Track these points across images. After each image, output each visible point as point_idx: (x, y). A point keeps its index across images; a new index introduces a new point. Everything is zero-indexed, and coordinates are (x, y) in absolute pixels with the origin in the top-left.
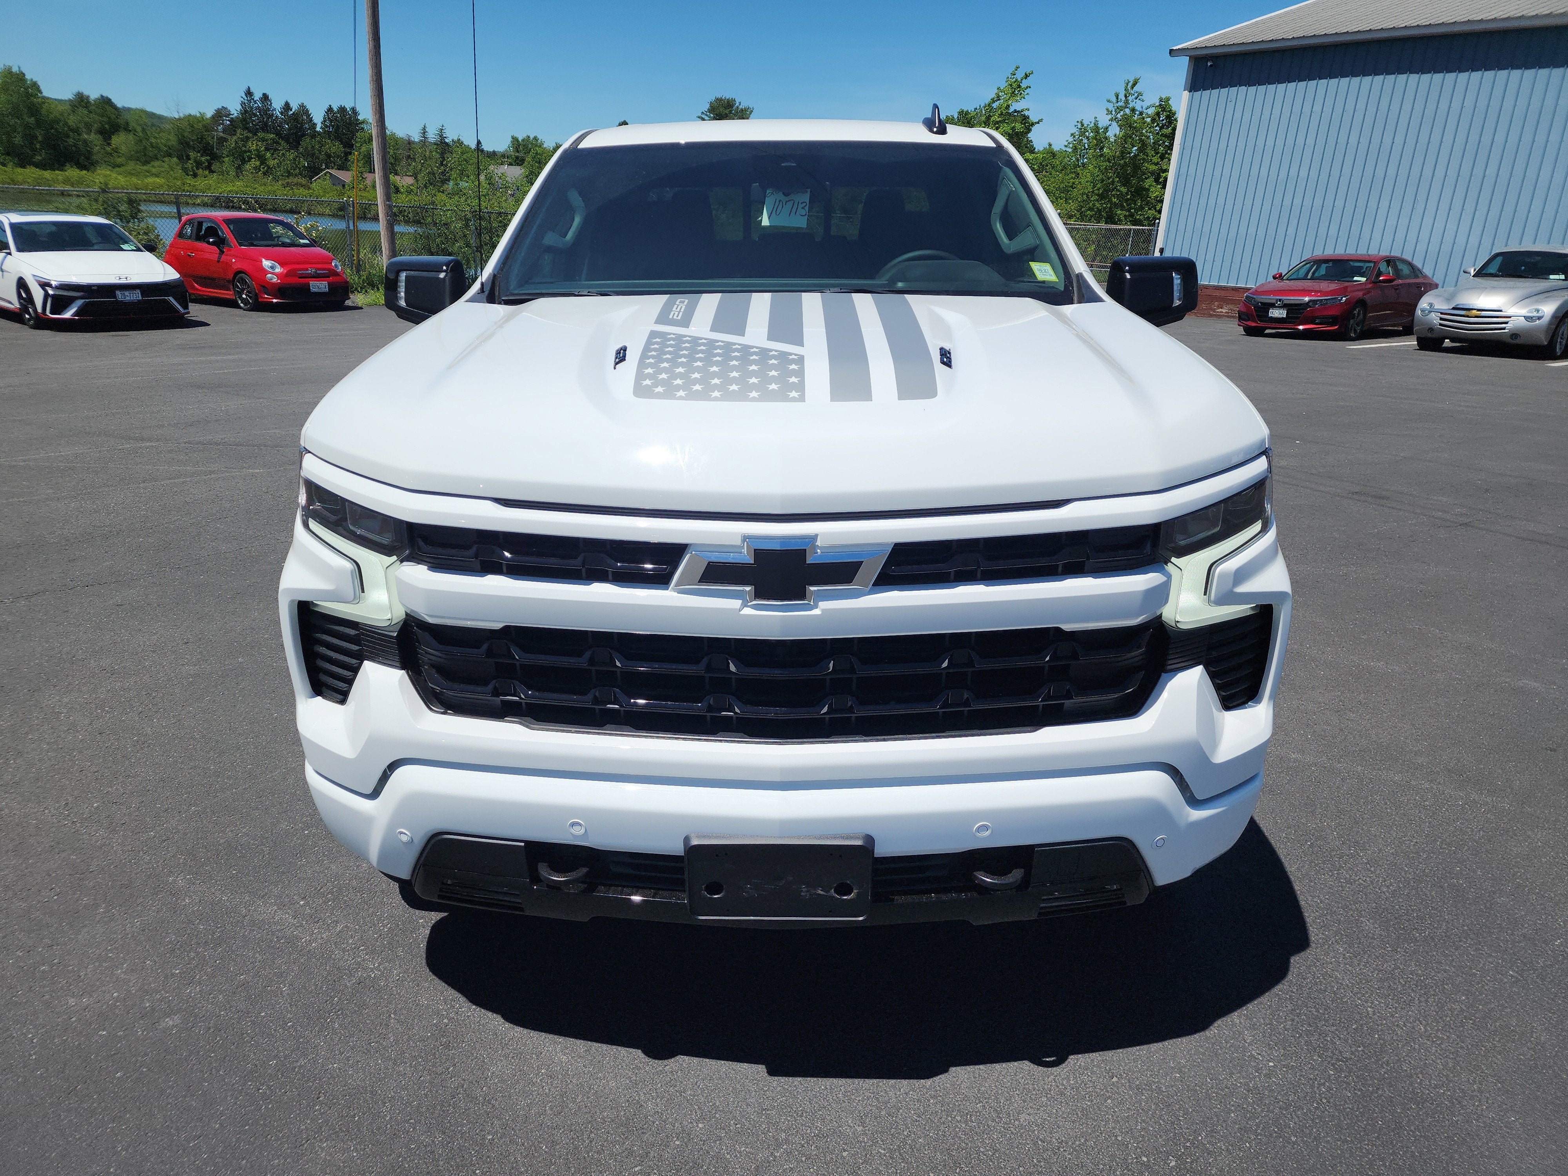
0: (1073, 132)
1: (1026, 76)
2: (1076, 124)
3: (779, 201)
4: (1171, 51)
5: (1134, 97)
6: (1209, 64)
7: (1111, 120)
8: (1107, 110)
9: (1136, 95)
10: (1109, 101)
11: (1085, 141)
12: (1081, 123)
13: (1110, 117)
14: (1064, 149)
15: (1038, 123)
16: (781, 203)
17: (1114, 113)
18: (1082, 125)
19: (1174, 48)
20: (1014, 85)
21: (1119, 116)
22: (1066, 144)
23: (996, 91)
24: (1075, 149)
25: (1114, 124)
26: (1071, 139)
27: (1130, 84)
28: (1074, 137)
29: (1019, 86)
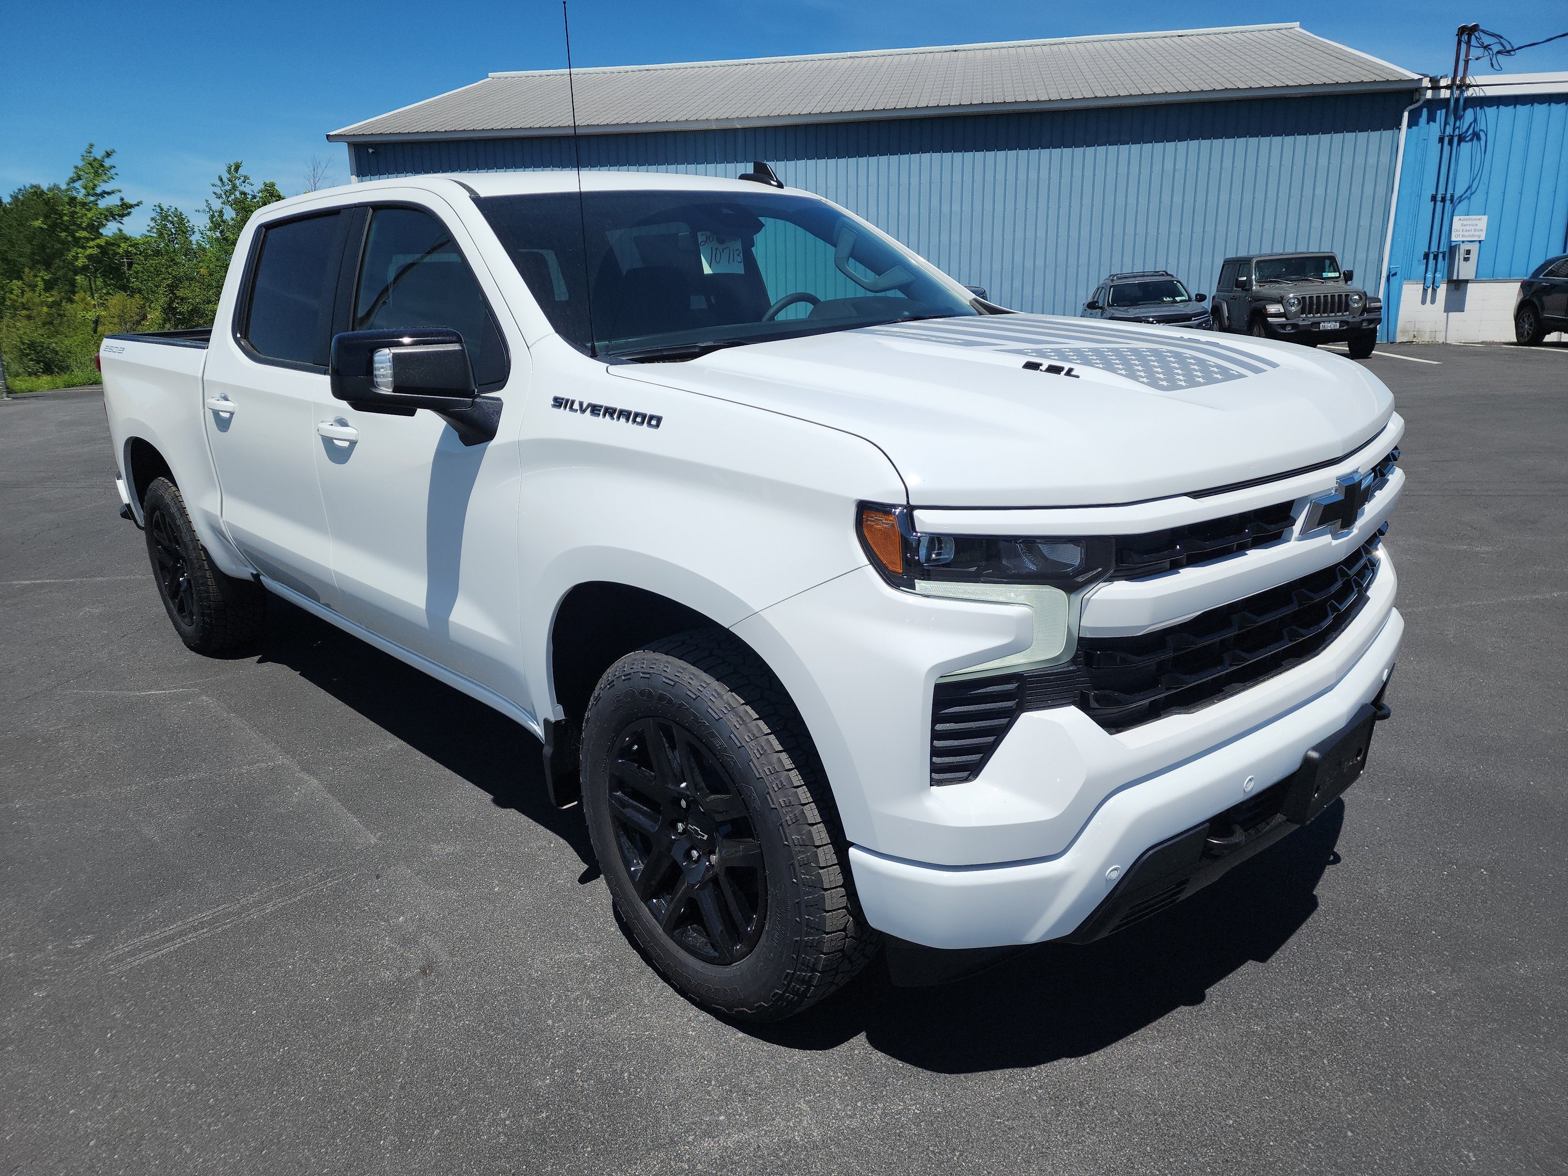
0: (153, 216)
1: (108, 155)
2: (154, 208)
3: (716, 249)
4: (328, 136)
5: (241, 181)
6: (370, 151)
7: (223, 203)
8: (215, 193)
9: (243, 178)
10: (213, 185)
11: (170, 226)
12: (160, 207)
13: (221, 200)
14: (148, 234)
15: (137, 205)
16: (718, 251)
17: (224, 196)
18: (162, 210)
19: (331, 134)
20: (96, 164)
21: (230, 199)
22: (149, 228)
23: (74, 170)
24: (161, 235)
25: (228, 208)
26: (152, 224)
27: (233, 168)
28: (156, 221)
29: (102, 166)
